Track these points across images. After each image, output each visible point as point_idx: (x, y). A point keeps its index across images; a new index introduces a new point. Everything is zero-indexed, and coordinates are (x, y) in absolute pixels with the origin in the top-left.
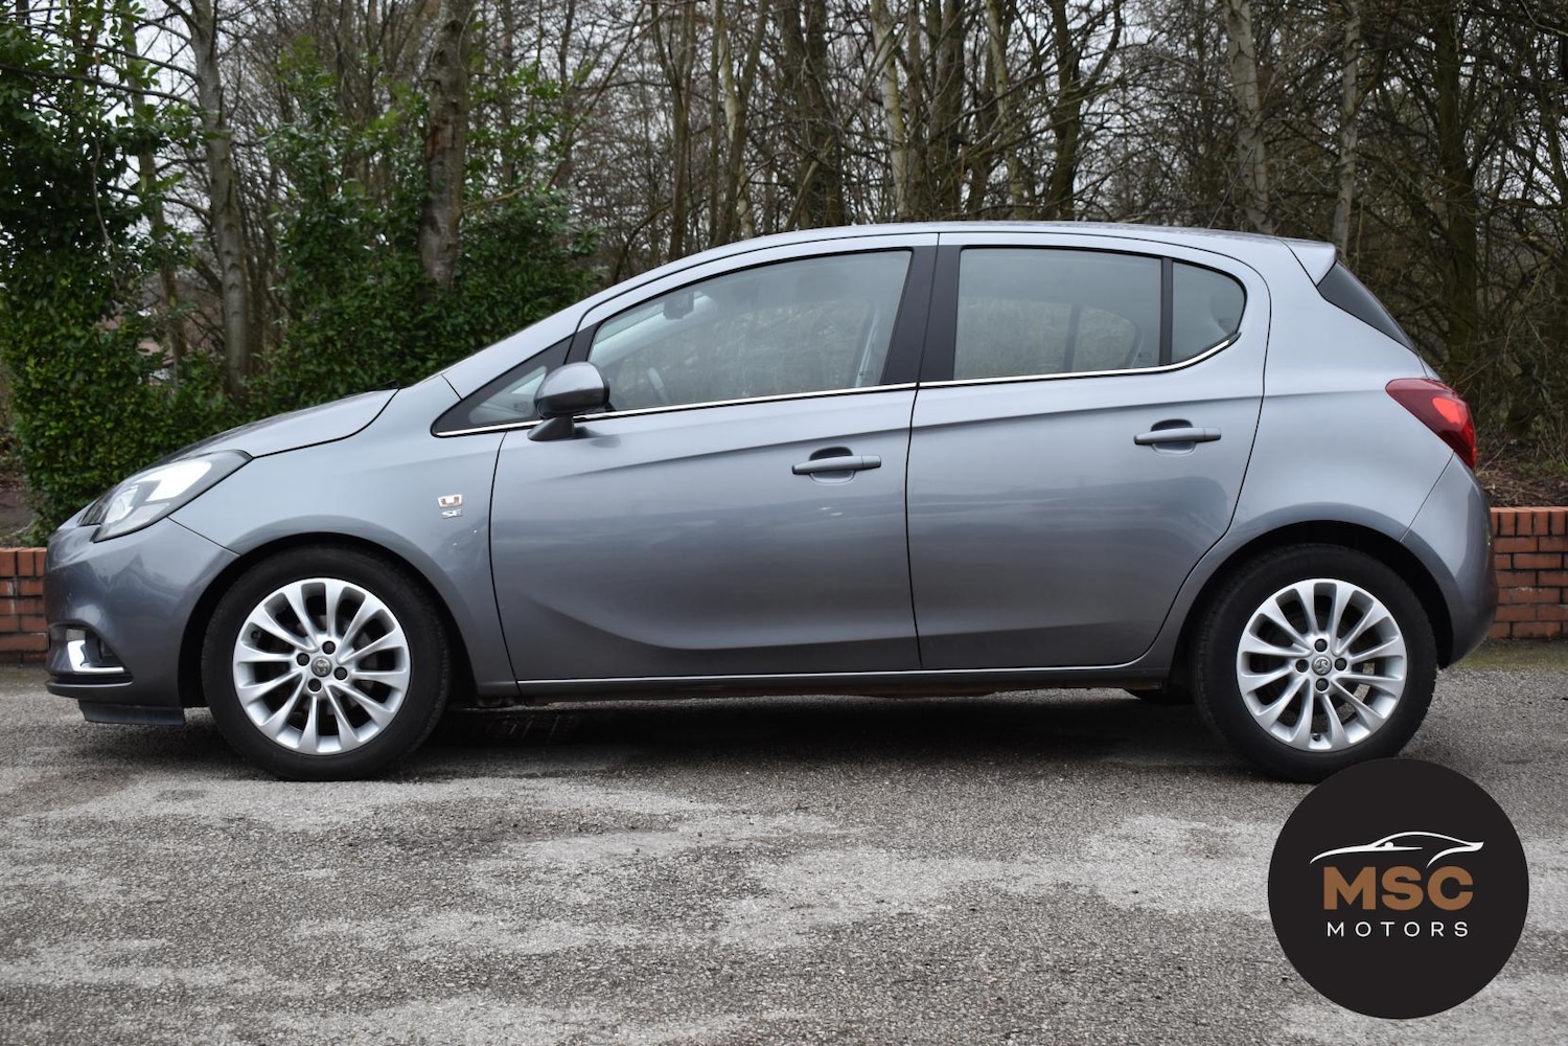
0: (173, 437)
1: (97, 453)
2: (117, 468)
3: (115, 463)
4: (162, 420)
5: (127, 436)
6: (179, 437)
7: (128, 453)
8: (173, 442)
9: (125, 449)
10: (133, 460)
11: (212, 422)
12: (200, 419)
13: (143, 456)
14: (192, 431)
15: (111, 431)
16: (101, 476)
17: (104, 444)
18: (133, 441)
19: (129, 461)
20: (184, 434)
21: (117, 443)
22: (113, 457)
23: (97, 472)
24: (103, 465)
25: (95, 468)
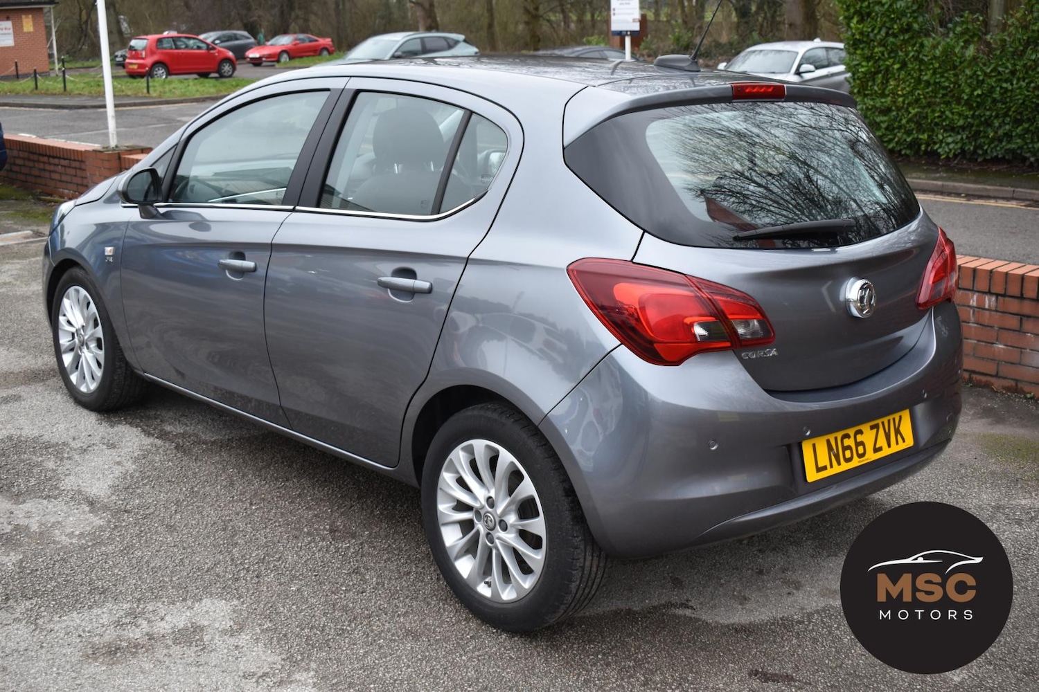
0: (938, 76)
1: (891, 85)
2: (900, 96)
3: (900, 93)
4: (932, 64)
5: (909, 74)
6: (942, 76)
7: (909, 86)
8: (937, 80)
9: (907, 83)
10: (912, 91)
11: (965, 68)
12: (958, 64)
13: (918, 89)
14: (952, 72)
15: (899, 69)
16: (891, 101)
17: (896, 79)
18: (912, 78)
19: (909, 92)
20: (946, 75)
21: (903, 79)
22: (899, 89)
23: (889, 98)
24: (893, 94)
25: (889, 95)
